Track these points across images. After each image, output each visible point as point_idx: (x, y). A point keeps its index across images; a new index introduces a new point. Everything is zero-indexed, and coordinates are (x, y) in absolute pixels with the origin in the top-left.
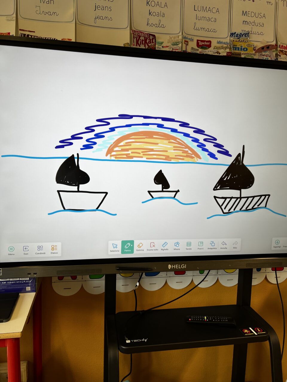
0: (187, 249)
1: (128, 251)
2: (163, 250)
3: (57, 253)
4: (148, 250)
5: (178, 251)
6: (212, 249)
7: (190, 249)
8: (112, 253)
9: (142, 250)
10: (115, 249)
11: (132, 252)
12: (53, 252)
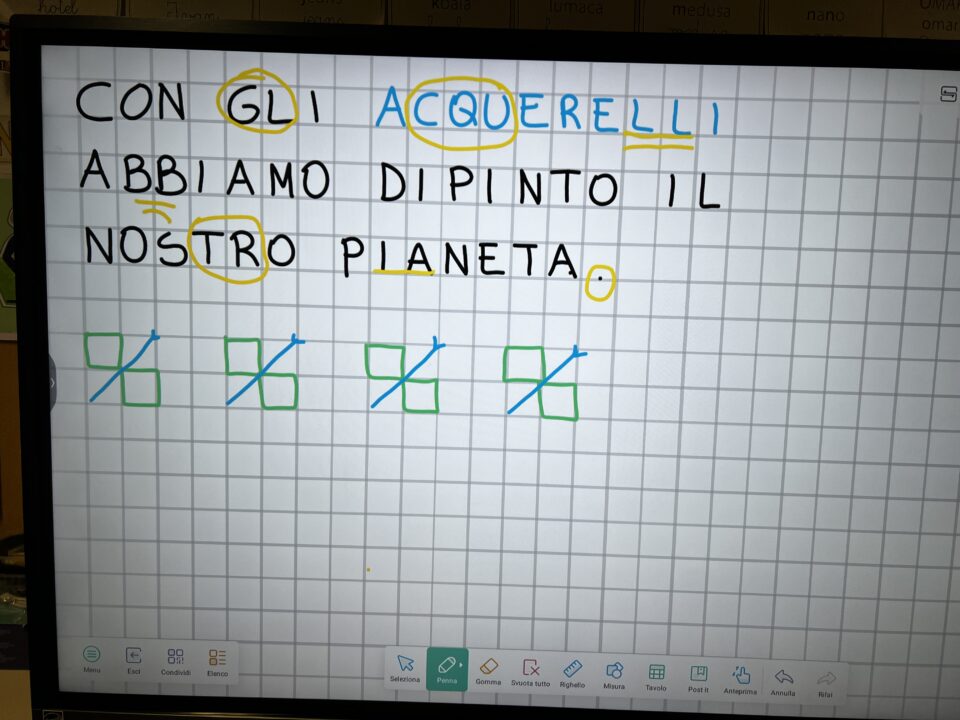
0: (651, 688)
1: (450, 681)
2: (569, 686)
3: (226, 674)
4: (514, 683)
5: (618, 693)
6: (739, 692)
7: (663, 688)
8: (398, 685)
9: (494, 682)
10: (407, 674)
11: (462, 686)
12: (215, 669)
